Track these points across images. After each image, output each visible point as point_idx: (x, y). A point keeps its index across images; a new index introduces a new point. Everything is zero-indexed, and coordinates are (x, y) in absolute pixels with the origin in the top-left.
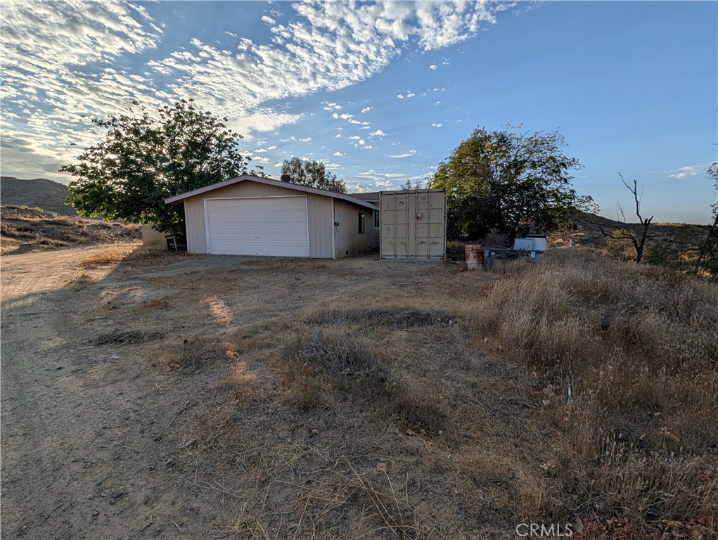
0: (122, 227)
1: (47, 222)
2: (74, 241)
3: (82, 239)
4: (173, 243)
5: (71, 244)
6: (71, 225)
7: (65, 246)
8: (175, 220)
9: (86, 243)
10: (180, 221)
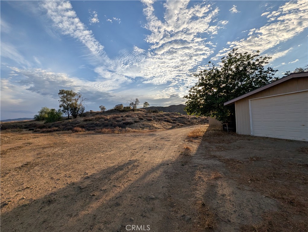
0: (201, 118)
1: (180, 117)
2: (186, 124)
3: (188, 123)
4: (226, 127)
5: (185, 125)
6: (186, 118)
7: (184, 126)
8: (228, 114)
9: (189, 125)
10: (231, 115)
